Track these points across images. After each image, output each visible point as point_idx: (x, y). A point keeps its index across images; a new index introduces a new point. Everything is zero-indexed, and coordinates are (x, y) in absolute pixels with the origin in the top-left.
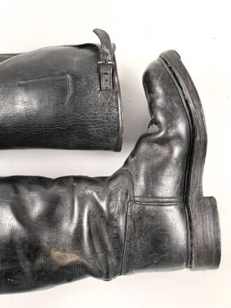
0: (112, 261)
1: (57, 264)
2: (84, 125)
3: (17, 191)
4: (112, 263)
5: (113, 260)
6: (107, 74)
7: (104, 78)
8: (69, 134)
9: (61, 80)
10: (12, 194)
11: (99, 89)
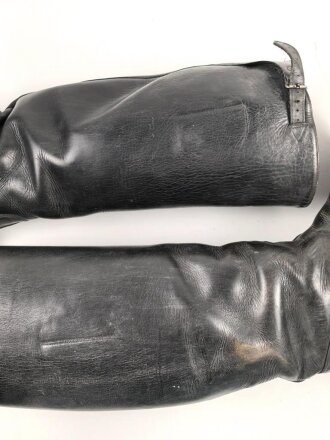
0: (312, 353)
1: (243, 361)
2: (267, 171)
3: (176, 265)
4: (312, 357)
5: (315, 353)
6: (298, 101)
7: (294, 107)
8: (245, 185)
9: (235, 111)
10: (172, 269)
11: (287, 122)
